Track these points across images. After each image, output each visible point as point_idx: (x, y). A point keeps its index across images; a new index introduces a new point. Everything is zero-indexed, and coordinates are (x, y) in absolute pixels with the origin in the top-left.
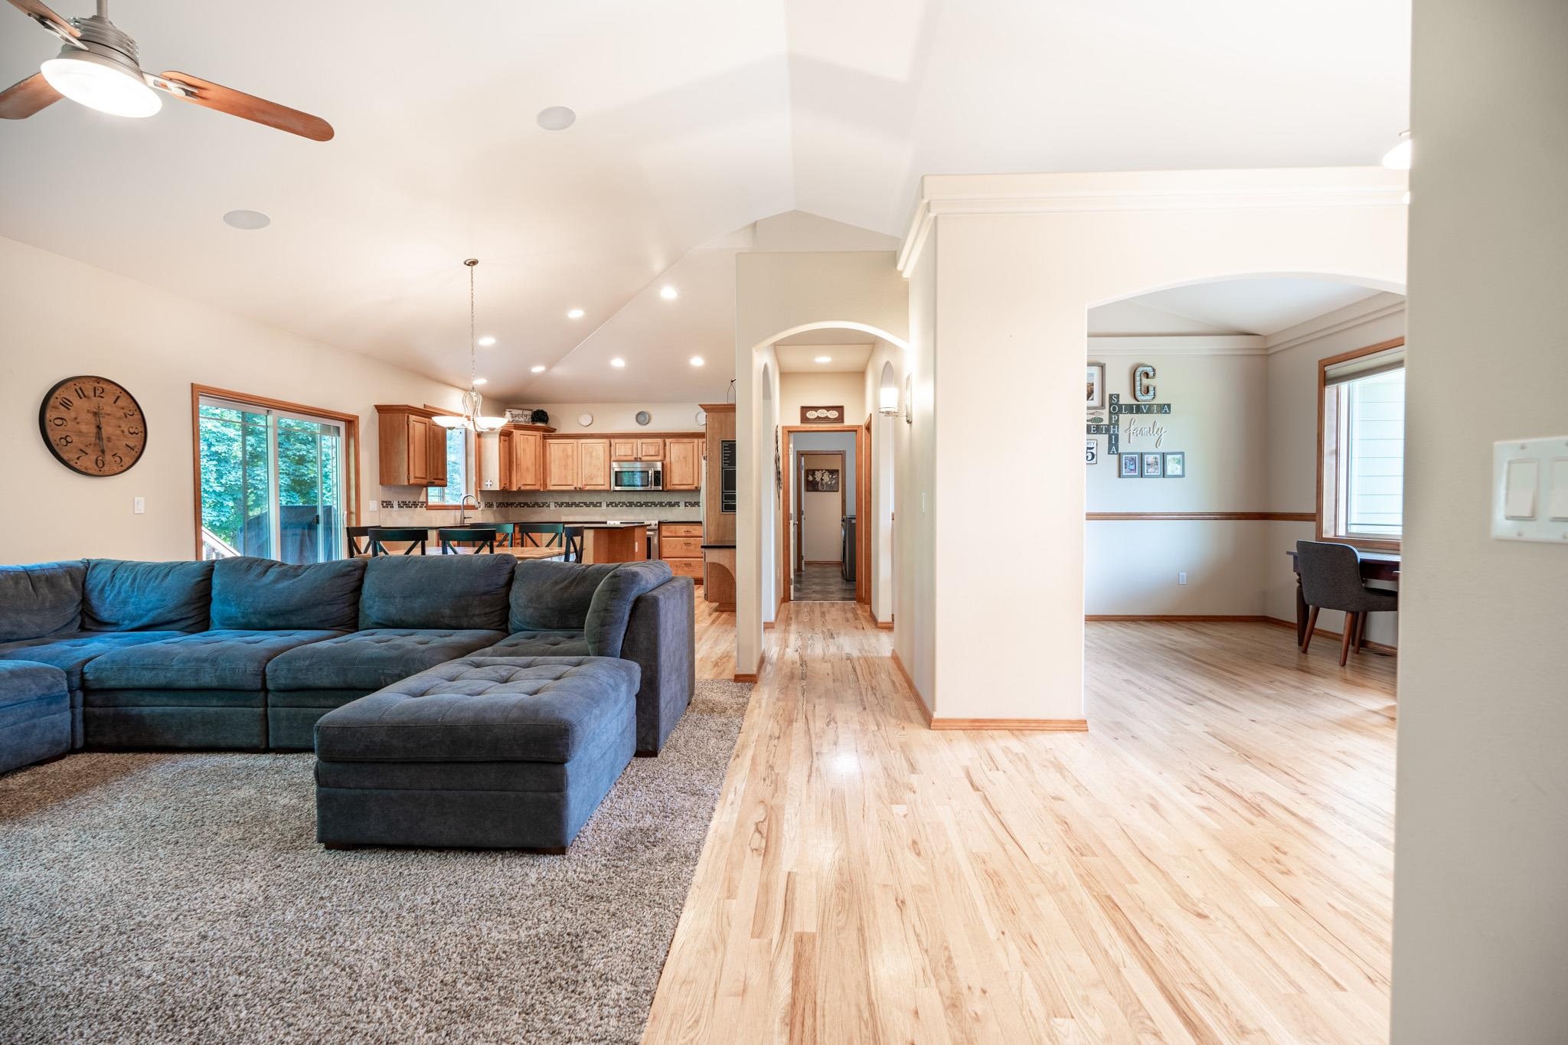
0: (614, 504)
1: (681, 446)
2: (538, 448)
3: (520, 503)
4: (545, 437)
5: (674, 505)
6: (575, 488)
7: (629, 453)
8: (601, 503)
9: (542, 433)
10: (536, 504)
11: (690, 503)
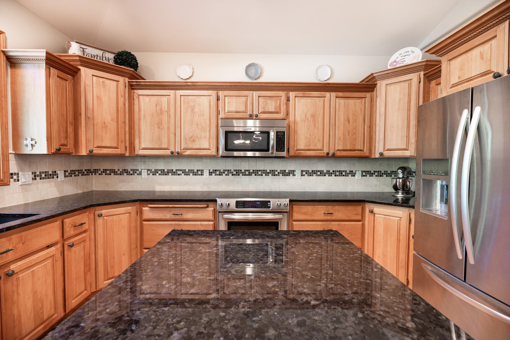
0: (218, 173)
1: (309, 100)
2: (121, 100)
3: (105, 171)
4: (132, 87)
5: (288, 174)
6: (172, 153)
7: (242, 109)
8: (202, 171)
9: (127, 80)
10: (126, 171)
11: (307, 172)
